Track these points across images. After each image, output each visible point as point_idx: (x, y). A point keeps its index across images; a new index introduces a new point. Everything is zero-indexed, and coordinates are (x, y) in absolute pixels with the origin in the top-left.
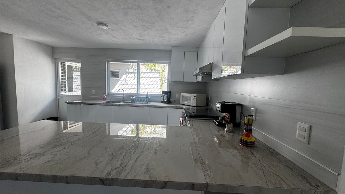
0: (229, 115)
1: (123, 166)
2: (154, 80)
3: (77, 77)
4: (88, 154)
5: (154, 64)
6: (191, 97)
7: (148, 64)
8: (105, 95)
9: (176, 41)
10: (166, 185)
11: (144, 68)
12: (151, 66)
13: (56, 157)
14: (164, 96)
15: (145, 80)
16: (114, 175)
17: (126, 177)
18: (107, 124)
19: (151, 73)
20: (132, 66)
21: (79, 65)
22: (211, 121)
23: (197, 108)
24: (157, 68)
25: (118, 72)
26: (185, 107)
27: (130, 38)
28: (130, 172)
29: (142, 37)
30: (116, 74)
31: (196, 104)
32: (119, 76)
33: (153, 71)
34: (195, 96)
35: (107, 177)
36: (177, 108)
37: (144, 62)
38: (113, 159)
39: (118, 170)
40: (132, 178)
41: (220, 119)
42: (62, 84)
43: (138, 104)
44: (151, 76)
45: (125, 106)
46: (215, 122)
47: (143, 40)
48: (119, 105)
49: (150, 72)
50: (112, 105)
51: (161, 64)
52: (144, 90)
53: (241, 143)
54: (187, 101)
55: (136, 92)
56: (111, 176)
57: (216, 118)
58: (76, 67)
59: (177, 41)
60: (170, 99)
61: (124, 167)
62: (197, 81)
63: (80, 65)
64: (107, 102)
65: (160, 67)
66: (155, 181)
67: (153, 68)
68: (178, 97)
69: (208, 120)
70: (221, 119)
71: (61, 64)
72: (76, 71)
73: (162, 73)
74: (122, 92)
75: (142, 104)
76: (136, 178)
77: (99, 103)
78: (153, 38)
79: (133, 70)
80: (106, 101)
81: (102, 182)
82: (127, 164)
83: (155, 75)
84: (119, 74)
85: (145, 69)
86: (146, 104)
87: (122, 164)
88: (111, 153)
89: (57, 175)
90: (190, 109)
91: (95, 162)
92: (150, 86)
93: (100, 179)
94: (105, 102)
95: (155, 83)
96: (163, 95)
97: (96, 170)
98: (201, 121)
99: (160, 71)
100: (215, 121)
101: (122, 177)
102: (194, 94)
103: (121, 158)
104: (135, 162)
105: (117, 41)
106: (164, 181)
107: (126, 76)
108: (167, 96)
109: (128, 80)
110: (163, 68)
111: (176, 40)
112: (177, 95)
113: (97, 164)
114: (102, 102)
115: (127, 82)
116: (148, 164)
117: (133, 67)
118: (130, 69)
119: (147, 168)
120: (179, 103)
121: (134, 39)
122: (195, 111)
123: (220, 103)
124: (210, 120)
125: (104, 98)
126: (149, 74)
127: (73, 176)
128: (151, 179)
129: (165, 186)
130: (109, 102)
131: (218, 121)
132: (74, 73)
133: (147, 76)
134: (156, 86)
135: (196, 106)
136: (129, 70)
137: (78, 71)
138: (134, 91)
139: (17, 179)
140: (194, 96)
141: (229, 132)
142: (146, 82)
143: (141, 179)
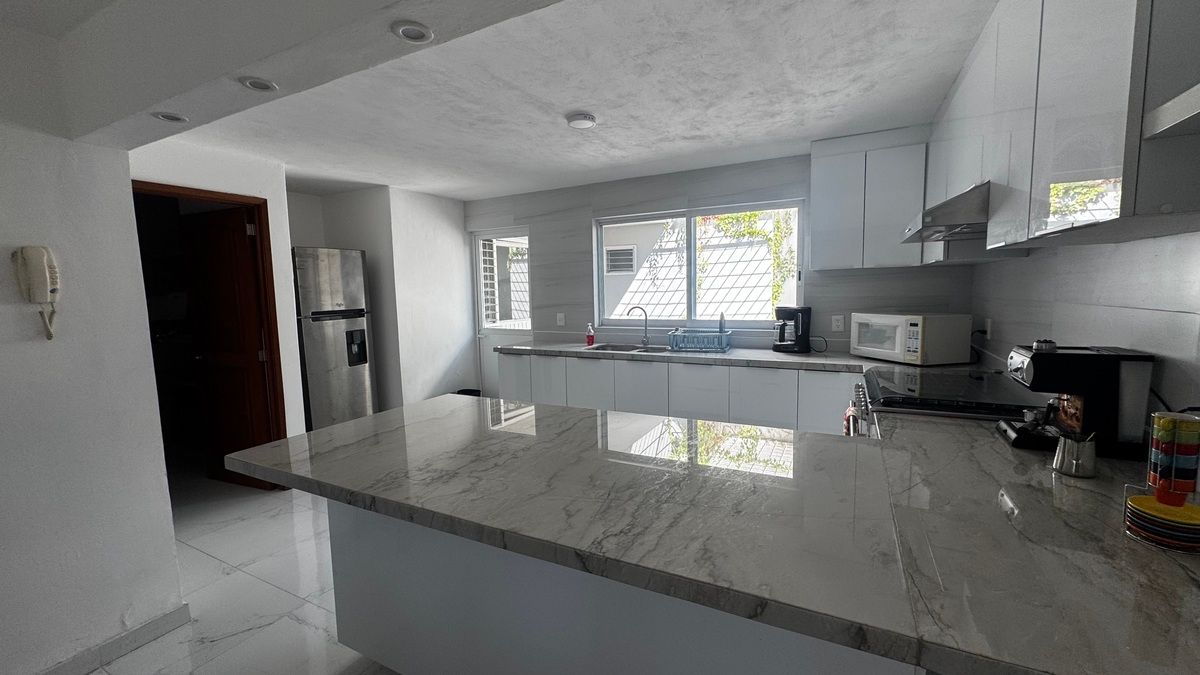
0: (1079, 404)
1: (636, 531)
2: (750, 270)
3: (520, 276)
4: (549, 486)
5: (748, 213)
6: (895, 327)
7: (726, 215)
8: (593, 326)
9: (825, 117)
10: (763, 611)
11: (711, 229)
12: (738, 220)
13: (480, 483)
14: (785, 325)
15: (715, 272)
16: (610, 549)
17: (640, 560)
18: (599, 413)
19: (737, 245)
20: (673, 228)
21: (522, 242)
22: (986, 424)
23: (926, 370)
24: (759, 225)
25: (629, 253)
26: (867, 366)
27: (661, 140)
28: (654, 550)
29: (698, 129)
30: (622, 261)
31: (919, 354)
32: (631, 266)
33: (745, 240)
34: (916, 325)
35: (593, 551)
36: (835, 370)
37: (714, 212)
38: (609, 507)
39: (623, 538)
40: (660, 567)
41: (1029, 416)
42: (487, 301)
43: (690, 355)
44: (736, 257)
45: (651, 360)
46: (1006, 431)
47: (702, 138)
48: (633, 359)
49: (734, 241)
50: (613, 357)
51: (776, 211)
52: (713, 307)
53: (1129, 529)
54: (882, 342)
55: (684, 317)
56: (604, 550)
57: (1013, 412)
58: (517, 248)
59: (832, 116)
60: (808, 337)
61: (639, 534)
62: (925, 262)
63: (527, 242)
64: (597, 349)
65: (770, 221)
66: (728, 589)
67: (743, 228)
68: (841, 328)
69: (968, 422)
70: (1035, 420)
71: (484, 246)
72: (518, 261)
73: (779, 244)
74: (642, 318)
75: (703, 356)
76: (670, 570)
77: (577, 352)
78: (738, 126)
79: (676, 241)
80: (595, 346)
81: (584, 561)
82: (647, 528)
83: (750, 252)
84: (631, 260)
85: (717, 234)
86: (719, 356)
87: (632, 526)
88: (603, 492)
89: (484, 523)
90: (893, 373)
91: (564, 509)
92: (734, 292)
93: (576, 553)
94: (593, 349)
95: (754, 280)
96: (781, 322)
97: (566, 530)
98: (935, 423)
99: (771, 236)
100: (1003, 425)
101: (632, 558)
102: (909, 317)
103: (631, 508)
104: (671, 526)
105: (624, 157)
106: (756, 597)
107: (653, 263)
108: (796, 326)
109: (661, 275)
110: (783, 225)
111: (829, 113)
112: (836, 323)
113: (569, 516)
114: (584, 348)
115: (658, 282)
116: (708, 539)
117: (676, 231)
118: (666, 239)
119: (706, 550)
120: (846, 352)
121: (674, 139)
122: (918, 382)
123: (1029, 348)
124: (981, 422)
125: (588, 336)
126: (729, 251)
127: (515, 533)
128: (715, 581)
129: (759, 610)
130: (603, 348)
131: (1018, 425)
132: (514, 267)
133: (724, 259)
134: (758, 291)
135: (919, 363)
136: (663, 244)
137: (523, 261)
138: (679, 313)
139: (411, 519)
140: (911, 325)
141: (1075, 477)
142: (720, 281)
143: (684, 575)
